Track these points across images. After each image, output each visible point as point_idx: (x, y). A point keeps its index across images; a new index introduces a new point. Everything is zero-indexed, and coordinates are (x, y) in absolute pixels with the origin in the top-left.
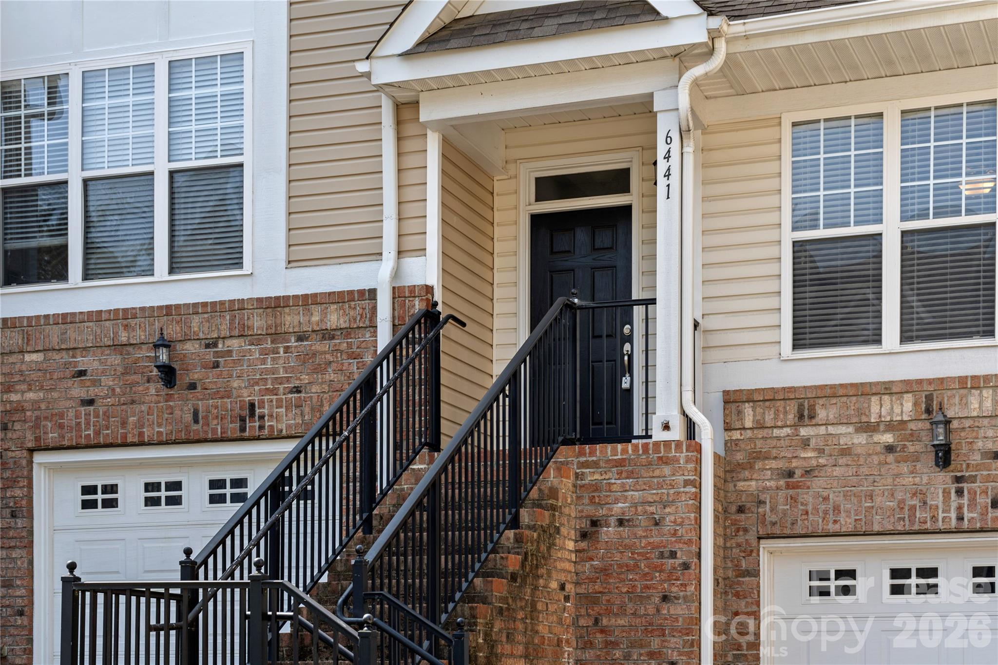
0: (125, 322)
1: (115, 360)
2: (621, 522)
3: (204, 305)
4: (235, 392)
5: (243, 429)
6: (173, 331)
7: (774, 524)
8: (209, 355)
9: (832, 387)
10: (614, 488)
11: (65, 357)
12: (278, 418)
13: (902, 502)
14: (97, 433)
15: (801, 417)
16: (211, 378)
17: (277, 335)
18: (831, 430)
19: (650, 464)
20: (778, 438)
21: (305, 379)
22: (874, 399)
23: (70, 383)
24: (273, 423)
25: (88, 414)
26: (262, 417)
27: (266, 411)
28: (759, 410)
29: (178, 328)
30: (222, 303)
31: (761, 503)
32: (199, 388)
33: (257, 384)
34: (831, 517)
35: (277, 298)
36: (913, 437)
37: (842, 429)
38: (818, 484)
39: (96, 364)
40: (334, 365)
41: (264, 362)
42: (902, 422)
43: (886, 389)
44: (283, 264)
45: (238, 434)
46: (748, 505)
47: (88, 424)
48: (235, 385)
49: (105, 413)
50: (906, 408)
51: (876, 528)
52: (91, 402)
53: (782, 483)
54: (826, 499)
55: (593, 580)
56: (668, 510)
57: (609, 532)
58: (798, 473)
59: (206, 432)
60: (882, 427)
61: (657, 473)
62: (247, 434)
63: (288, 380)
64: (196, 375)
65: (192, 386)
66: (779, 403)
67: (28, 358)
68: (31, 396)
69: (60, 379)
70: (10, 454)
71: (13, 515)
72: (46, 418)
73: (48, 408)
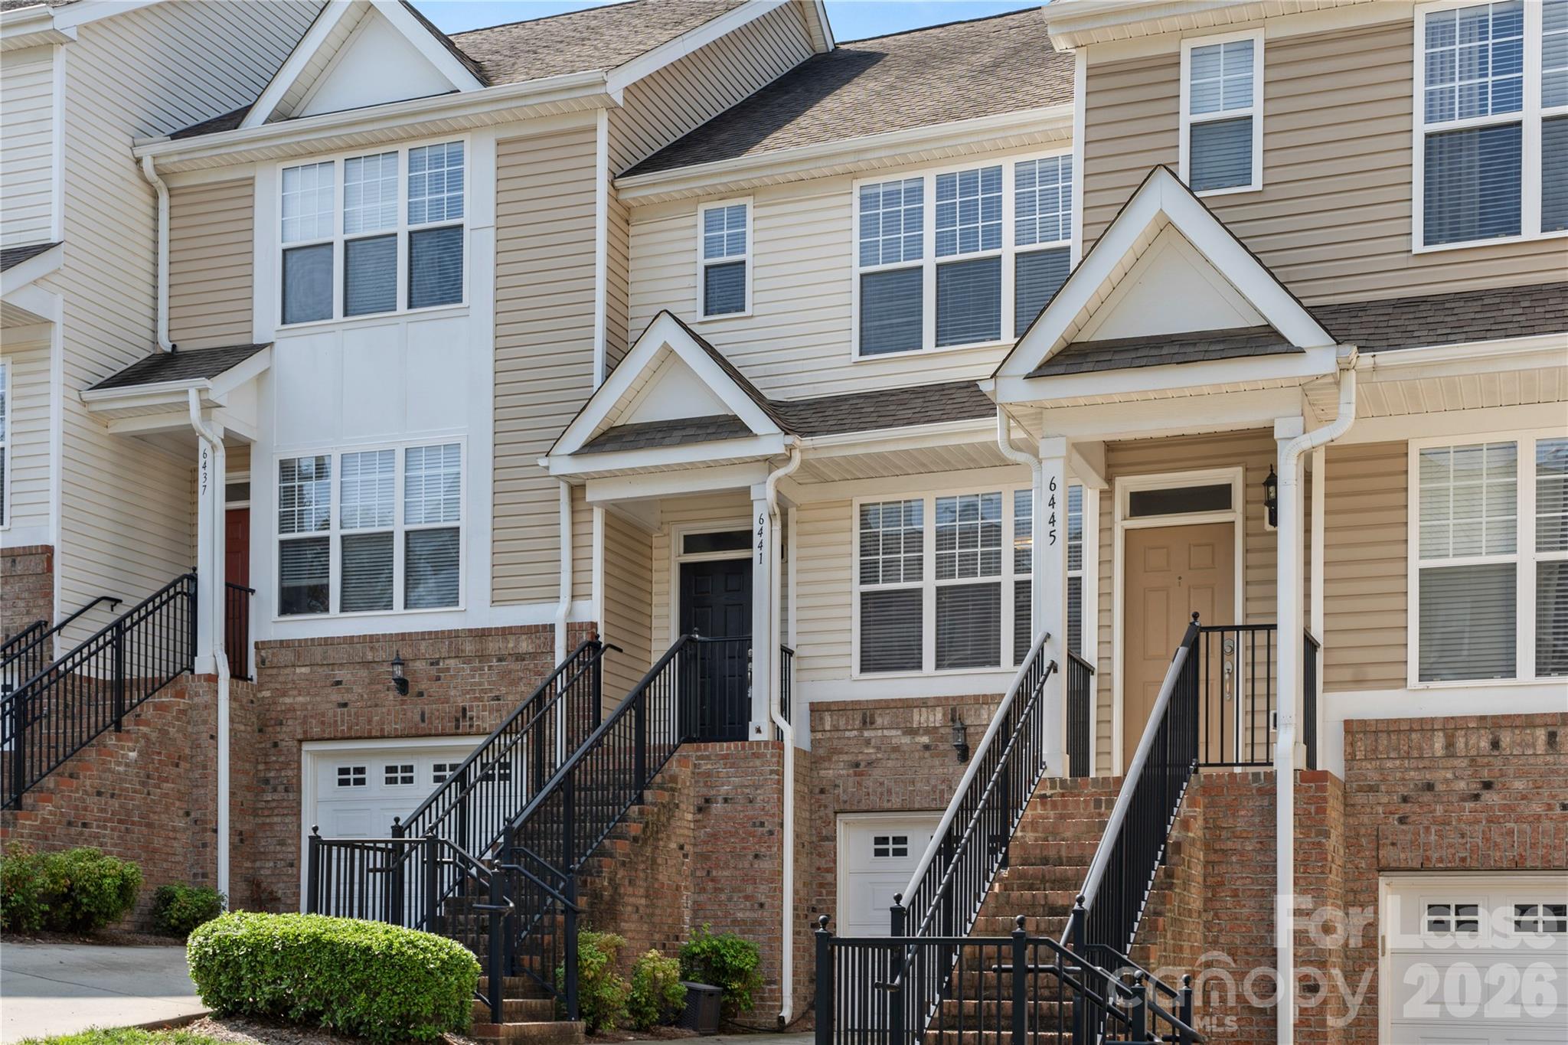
0: (371, 645)
1: (363, 673)
2: (726, 800)
3: (430, 633)
4: (451, 699)
5: (457, 727)
6: (406, 653)
7: (845, 802)
8: (433, 671)
9: (886, 701)
10: (721, 775)
11: (326, 670)
12: (483, 719)
13: (935, 786)
14: (350, 729)
15: (864, 723)
16: (434, 688)
17: (483, 657)
18: (886, 732)
19: (746, 758)
20: (849, 738)
21: (503, 690)
22: (915, 710)
23: (330, 690)
24: (480, 723)
25: (342, 714)
26: (471, 719)
27: (474, 714)
28: (835, 717)
29: (410, 650)
30: (443, 632)
31: (836, 786)
32: (425, 696)
33: (468, 693)
34: (885, 798)
35: (483, 629)
36: (943, 739)
37: (893, 733)
38: (877, 773)
39: (349, 676)
40: (524, 681)
41: (473, 677)
42: (935, 728)
43: (923, 703)
44: (489, 603)
45: (454, 731)
46: (827, 788)
47: (343, 721)
48: (452, 693)
49: (355, 713)
50: (937, 718)
51: (917, 806)
52: (345, 705)
53: (851, 771)
54: (882, 784)
55: (706, 843)
56: (759, 792)
57: (717, 807)
58: (863, 764)
59: (430, 729)
60: (921, 731)
61: (751, 764)
62: (460, 731)
63: (491, 691)
64: (423, 685)
65: (421, 694)
66: (849, 713)
67: (298, 670)
68: (300, 699)
69: (322, 687)
70: (284, 743)
71: (286, 790)
72: (312, 717)
73: (313, 709)
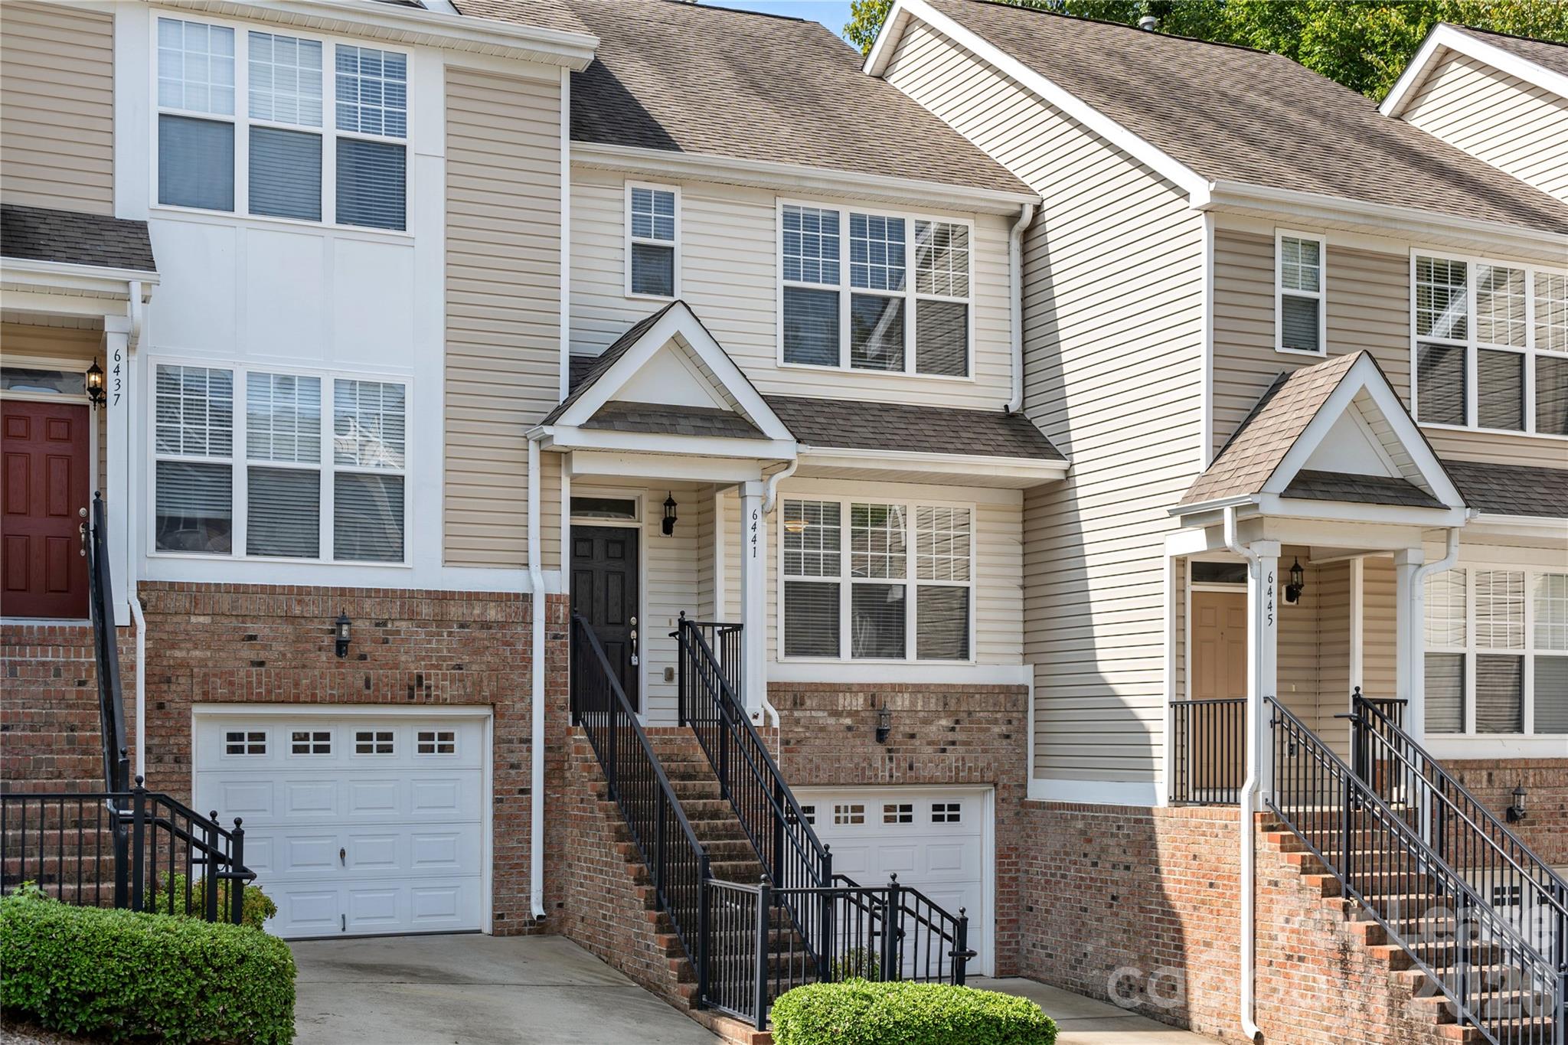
0: (299, 598)
1: (288, 629)
3: (377, 591)
4: (402, 666)
5: (411, 696)
6: (350, 611)
8: (379, 632)
9: (816, 684)
11: (235, 623)
12: (443, 689)
13: (857, 764)
14: (269, 692)
15: (795, 704)
16: (380, 652)
17: (441, 622)
18: (814, 713)
21: (466, 658)
22: (841, 695)
23: (239, 645)
24: (439, 693)
25: (259, 675)
26: (428, 688)
27: (432, 683)
29: (351, 608)
30: (394, 591)
32: (369, 659)
33: (423, 659)
34: (814, 774)
36: (863, 721)
37: (820, 714)
38: (805, 750)
39: (267, 631)
41: (429, 642)
42: (857, 711)
43: (848, 688)
44: (440, 563)
45: (407, 700)
47: (260, 683)
48: (403, 659)
49: (277, 675)
50: (859, 702)
51: (842, 781)
52: (261, 664)
54: (811, 761)
58: (793, 742)
59: (377, 697)
60: (845, 714)
62: (415, 700)
63: (451, 658)
64: (366, 648)
65: (363, 657)
66: (781, 694)
67: (193, 619)
68: (197, 653)
69: (229, 641)
70: (173, 705)
71: (177, 761)
72: (215, 675)
73: (215, 666)
